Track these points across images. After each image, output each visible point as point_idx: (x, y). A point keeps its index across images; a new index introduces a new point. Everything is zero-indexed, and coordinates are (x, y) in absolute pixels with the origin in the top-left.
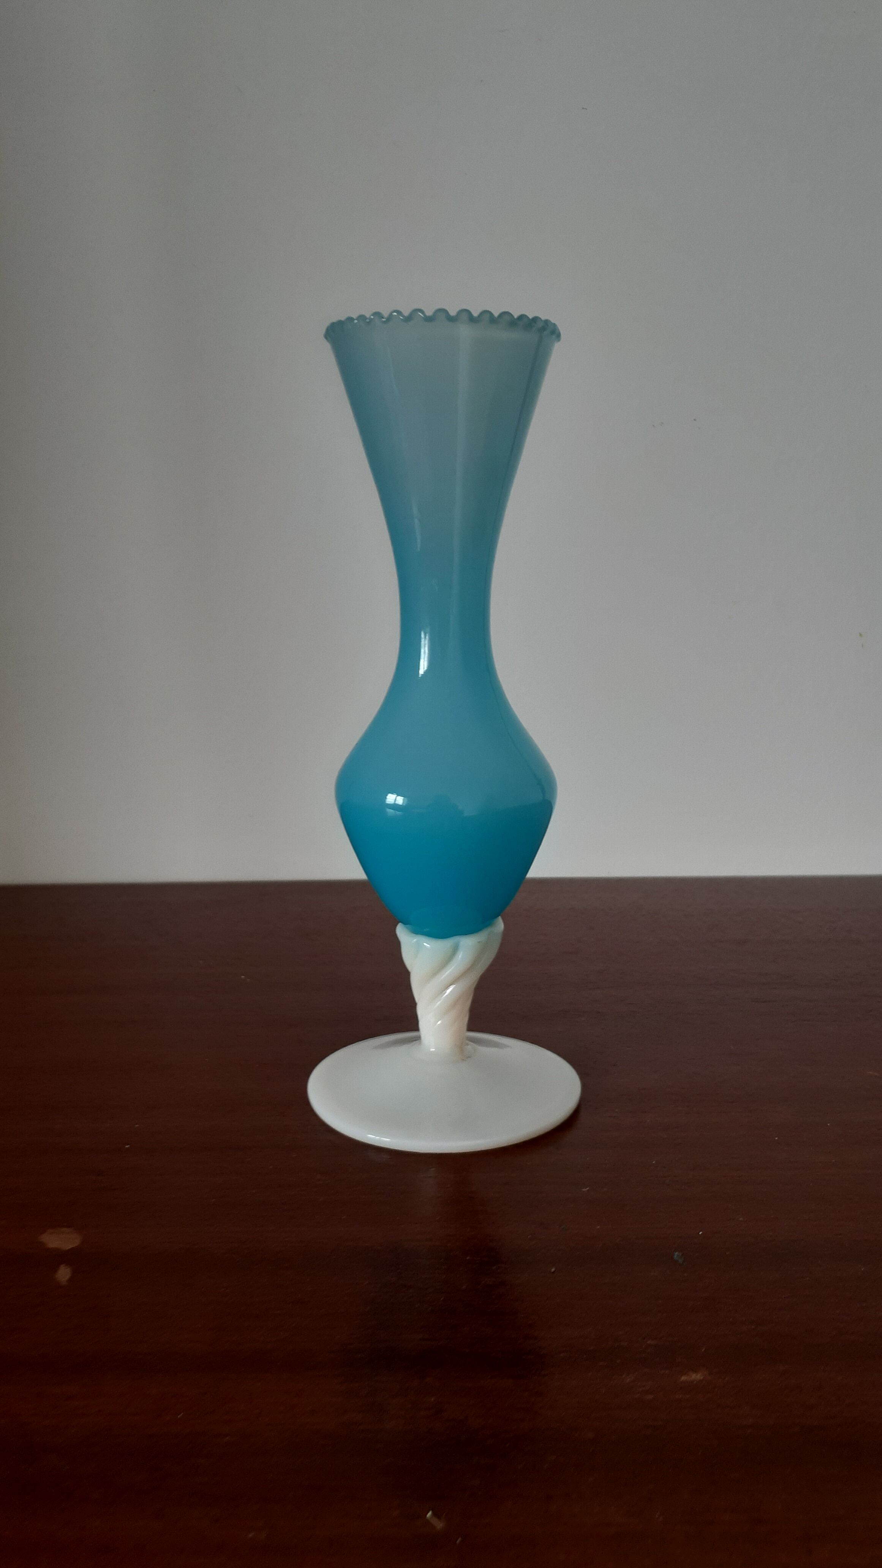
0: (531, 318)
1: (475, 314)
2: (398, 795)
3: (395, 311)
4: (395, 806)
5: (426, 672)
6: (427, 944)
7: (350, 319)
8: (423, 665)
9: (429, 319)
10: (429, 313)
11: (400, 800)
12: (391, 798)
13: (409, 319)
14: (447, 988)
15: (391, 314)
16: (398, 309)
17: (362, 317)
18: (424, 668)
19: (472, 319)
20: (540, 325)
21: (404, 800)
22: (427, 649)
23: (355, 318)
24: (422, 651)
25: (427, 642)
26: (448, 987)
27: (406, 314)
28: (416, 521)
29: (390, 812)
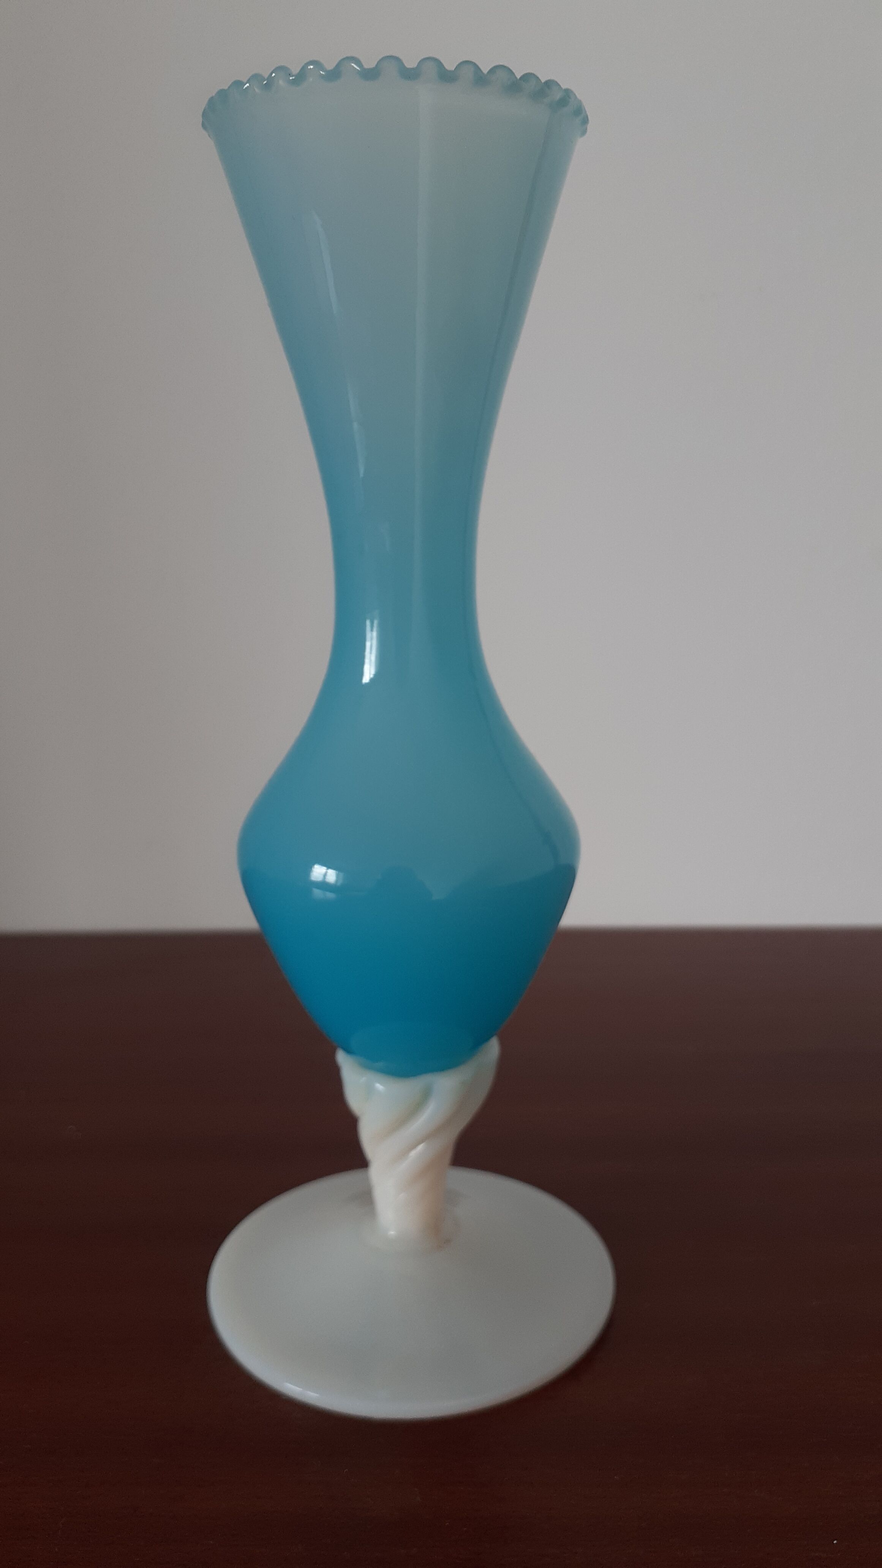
0: (543, 81)
1: (450, 66)
2: (329, 867)
3: (311, 63)
4: (323, 885)
5: (372, 680)
6: (381, 1086)
7: (238, 84)
8: (369, 672)
9: (370, 75)
10: (370, 63)
11: (332, 876)
12: (319, 872)
13: (334, 75)
14: (414, 1147)
15: (304, 68)
16: (315, 59)
17: (256, 78)
18: (370, 674)
19: (446, 77)
20: (558, 96)
21: (337, 876)
22: (375, 642)
23: (245, 81)
24: (368, 644)
25: (375, 634)
26: (416, 1146)
27: (330, 66)
28: (355, 425)
29: (317, 893)
